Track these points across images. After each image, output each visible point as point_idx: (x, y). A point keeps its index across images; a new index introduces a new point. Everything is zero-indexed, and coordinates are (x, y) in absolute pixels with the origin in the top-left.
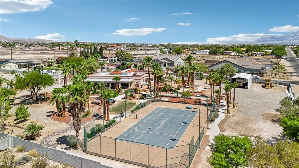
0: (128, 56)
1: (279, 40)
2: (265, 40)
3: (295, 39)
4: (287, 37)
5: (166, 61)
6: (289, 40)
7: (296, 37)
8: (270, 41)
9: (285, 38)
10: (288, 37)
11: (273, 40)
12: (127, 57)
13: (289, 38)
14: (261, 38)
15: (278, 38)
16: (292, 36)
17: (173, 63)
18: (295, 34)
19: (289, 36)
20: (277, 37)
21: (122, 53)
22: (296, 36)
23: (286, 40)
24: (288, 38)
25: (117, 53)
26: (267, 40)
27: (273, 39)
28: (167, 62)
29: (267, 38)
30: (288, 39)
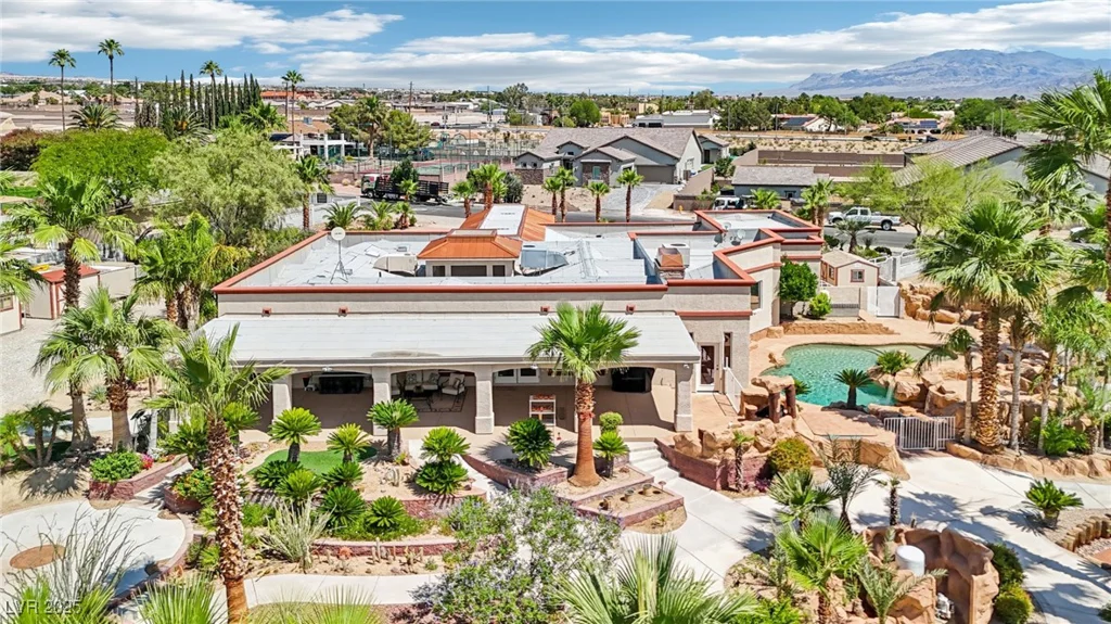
0: (403, 131)
1: (869, 85)
2: (827, 83)
3: (921, 82)
4: (896, 74)
5: (632, 156)
6: (904, 85)
7: (926, 72)
8: (842, 86)
9: (889, 77)
10: (901, 75)
11: (852, 84)
12: (398, 133)
13: (904, 77)
14: (813, 75)
15: (867, 78)
16: (914, 69)
17: (671, 162)
18: (923, 63)
19: (905, 70)
20: (866, 74)
21: (373, 113)
22: (923, 70)
23: (892, 82)
24: (901, 78)
25: (340, 115)
26: (833, 82)
27: (852, 81)
28: (633, 160)
29: (832, 76)
30: (900, 82)
